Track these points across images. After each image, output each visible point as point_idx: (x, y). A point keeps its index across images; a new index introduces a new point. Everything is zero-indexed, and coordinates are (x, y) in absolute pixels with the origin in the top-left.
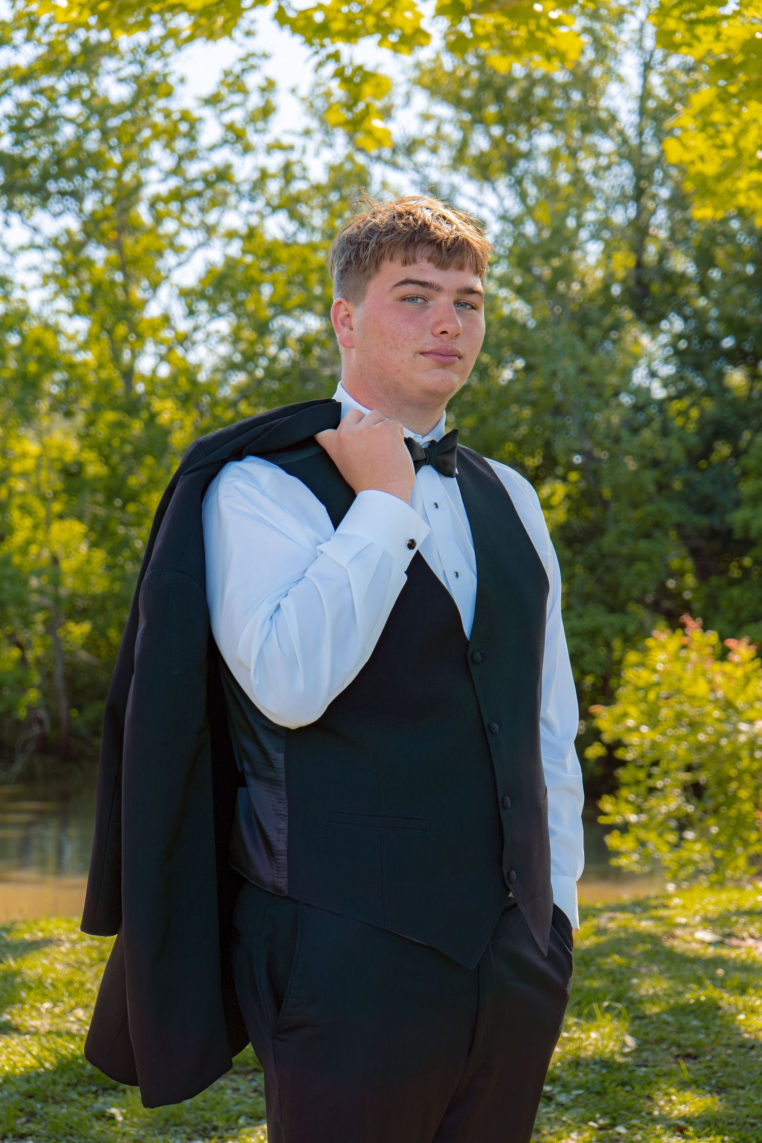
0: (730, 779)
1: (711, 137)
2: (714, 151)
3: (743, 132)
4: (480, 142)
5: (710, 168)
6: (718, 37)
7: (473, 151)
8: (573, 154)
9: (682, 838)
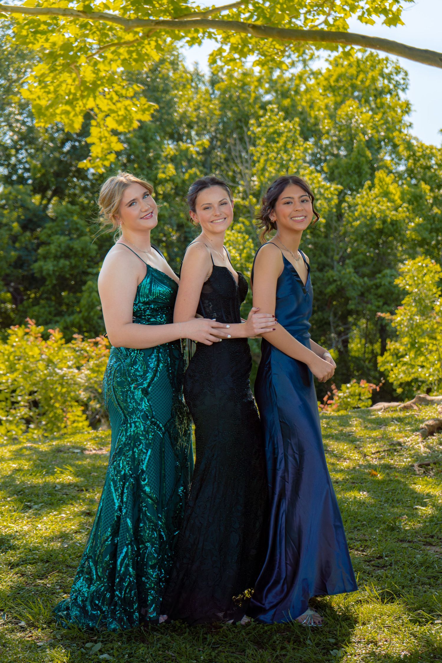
0: (51, 398)
1: (43, 87)
2: (44, 94)
3: (59, 85)
5: (44, 103)
6: (47, 40)
9: (28, 427)
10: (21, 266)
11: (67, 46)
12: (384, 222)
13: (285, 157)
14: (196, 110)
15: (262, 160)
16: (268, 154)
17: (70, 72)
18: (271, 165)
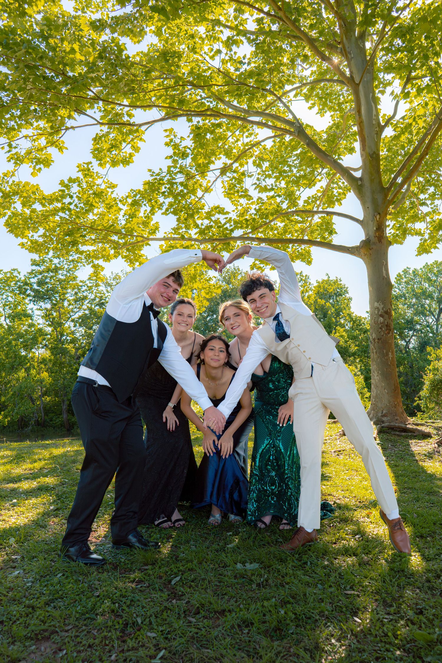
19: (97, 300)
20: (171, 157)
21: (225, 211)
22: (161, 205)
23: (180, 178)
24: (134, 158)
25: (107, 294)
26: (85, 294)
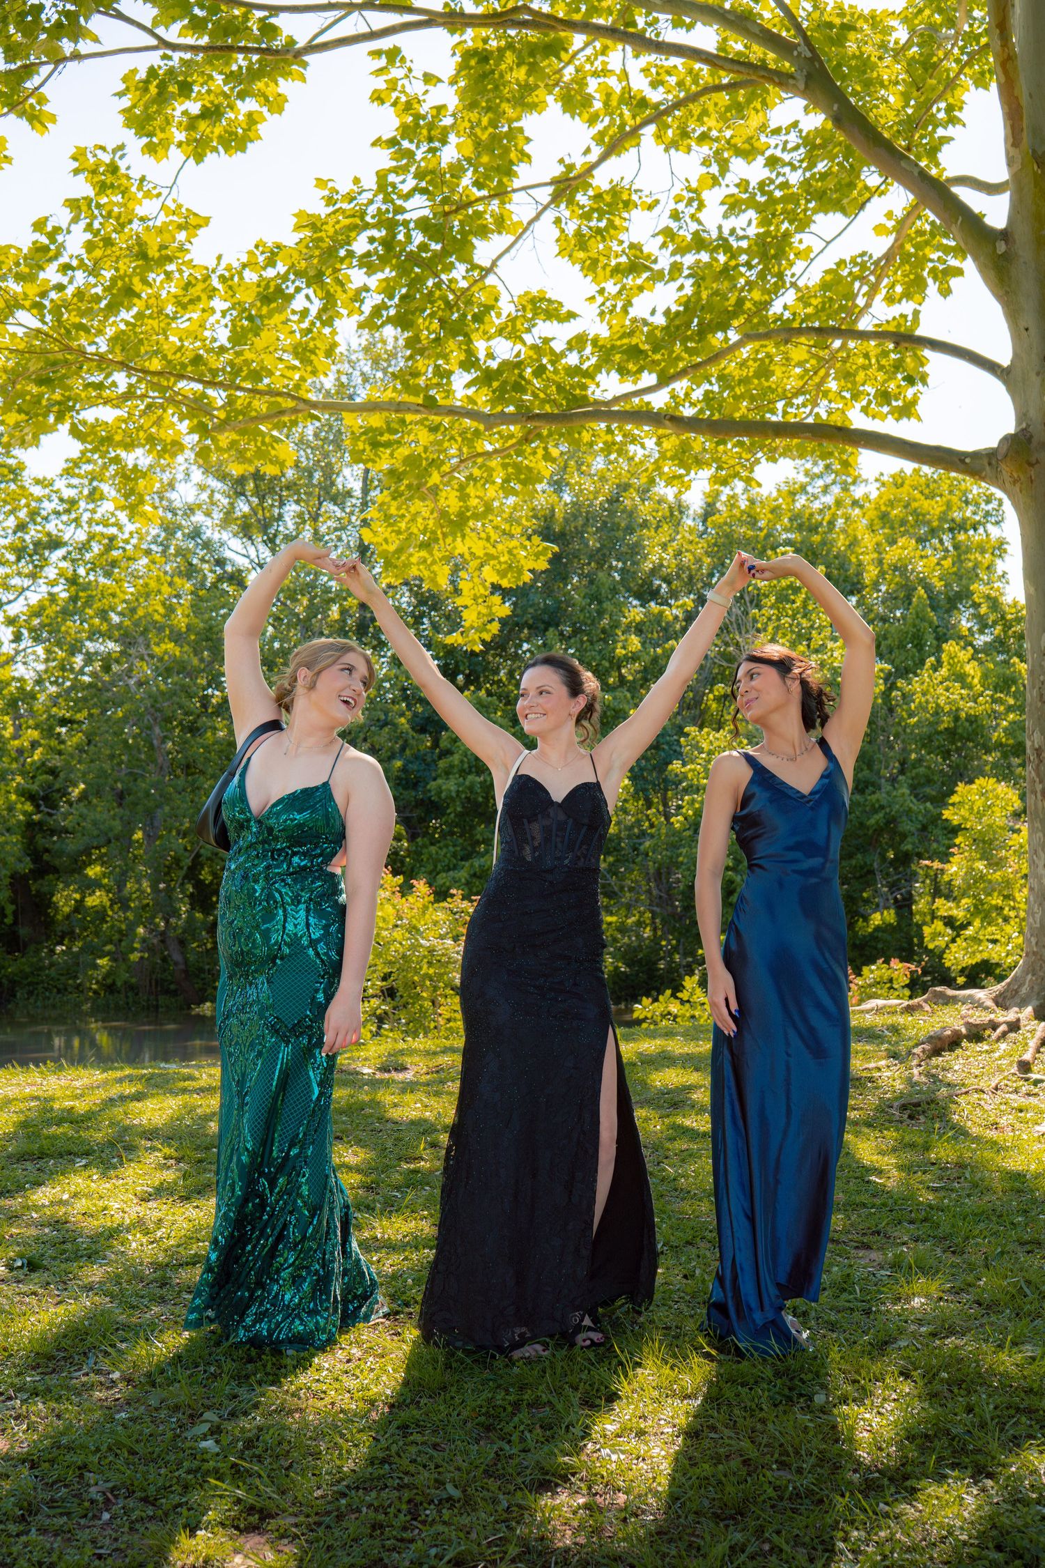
3: (413, 520)
4: (243, 507)
6: (392, 455)
7: (239, 514)
8: (315, 518)
9: (379, 1028)
10: (415, 786)
11: (412, 460)
12: (957, 719)
13: (805, 623)
14: (675, 556)
15: (770, 629)
16: (778, 619)
17: (423, 499)
18: (784, 635)
19: (96, 548)
20: (393, 142)
21: (564, 310)
22: (358, 297)
23: (418, 208)
24: (262, 128)
25: (130, 527)
26: (51, 527)
